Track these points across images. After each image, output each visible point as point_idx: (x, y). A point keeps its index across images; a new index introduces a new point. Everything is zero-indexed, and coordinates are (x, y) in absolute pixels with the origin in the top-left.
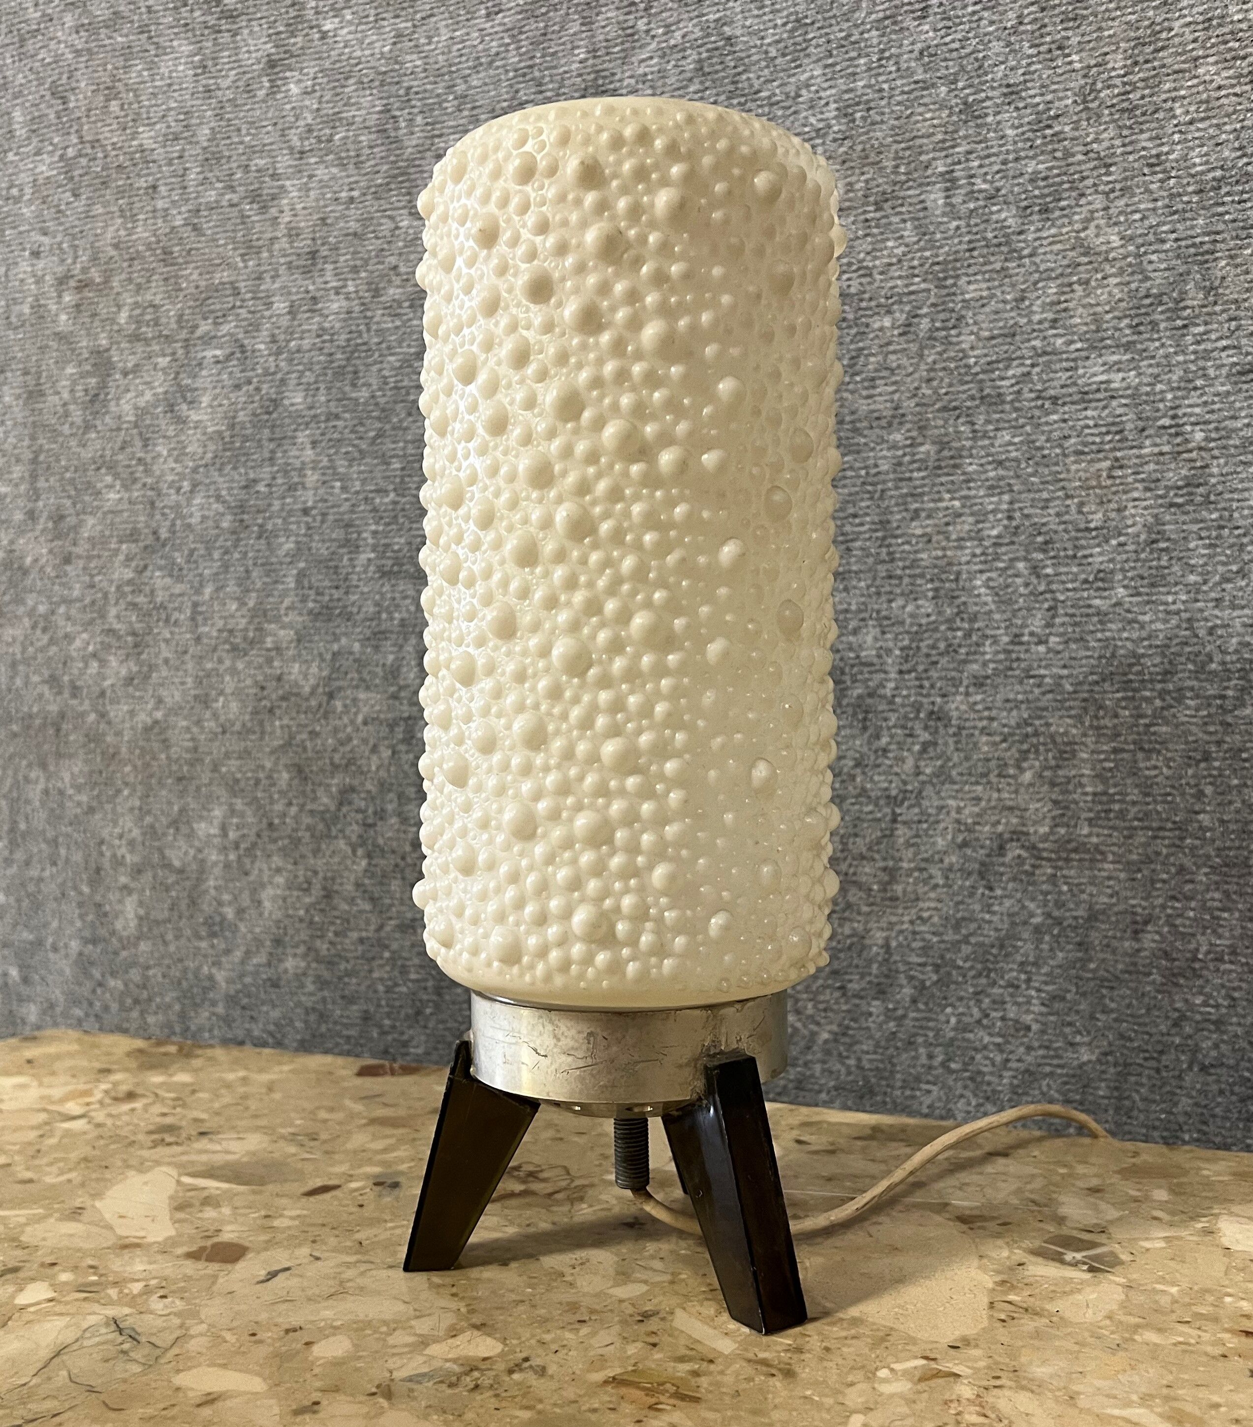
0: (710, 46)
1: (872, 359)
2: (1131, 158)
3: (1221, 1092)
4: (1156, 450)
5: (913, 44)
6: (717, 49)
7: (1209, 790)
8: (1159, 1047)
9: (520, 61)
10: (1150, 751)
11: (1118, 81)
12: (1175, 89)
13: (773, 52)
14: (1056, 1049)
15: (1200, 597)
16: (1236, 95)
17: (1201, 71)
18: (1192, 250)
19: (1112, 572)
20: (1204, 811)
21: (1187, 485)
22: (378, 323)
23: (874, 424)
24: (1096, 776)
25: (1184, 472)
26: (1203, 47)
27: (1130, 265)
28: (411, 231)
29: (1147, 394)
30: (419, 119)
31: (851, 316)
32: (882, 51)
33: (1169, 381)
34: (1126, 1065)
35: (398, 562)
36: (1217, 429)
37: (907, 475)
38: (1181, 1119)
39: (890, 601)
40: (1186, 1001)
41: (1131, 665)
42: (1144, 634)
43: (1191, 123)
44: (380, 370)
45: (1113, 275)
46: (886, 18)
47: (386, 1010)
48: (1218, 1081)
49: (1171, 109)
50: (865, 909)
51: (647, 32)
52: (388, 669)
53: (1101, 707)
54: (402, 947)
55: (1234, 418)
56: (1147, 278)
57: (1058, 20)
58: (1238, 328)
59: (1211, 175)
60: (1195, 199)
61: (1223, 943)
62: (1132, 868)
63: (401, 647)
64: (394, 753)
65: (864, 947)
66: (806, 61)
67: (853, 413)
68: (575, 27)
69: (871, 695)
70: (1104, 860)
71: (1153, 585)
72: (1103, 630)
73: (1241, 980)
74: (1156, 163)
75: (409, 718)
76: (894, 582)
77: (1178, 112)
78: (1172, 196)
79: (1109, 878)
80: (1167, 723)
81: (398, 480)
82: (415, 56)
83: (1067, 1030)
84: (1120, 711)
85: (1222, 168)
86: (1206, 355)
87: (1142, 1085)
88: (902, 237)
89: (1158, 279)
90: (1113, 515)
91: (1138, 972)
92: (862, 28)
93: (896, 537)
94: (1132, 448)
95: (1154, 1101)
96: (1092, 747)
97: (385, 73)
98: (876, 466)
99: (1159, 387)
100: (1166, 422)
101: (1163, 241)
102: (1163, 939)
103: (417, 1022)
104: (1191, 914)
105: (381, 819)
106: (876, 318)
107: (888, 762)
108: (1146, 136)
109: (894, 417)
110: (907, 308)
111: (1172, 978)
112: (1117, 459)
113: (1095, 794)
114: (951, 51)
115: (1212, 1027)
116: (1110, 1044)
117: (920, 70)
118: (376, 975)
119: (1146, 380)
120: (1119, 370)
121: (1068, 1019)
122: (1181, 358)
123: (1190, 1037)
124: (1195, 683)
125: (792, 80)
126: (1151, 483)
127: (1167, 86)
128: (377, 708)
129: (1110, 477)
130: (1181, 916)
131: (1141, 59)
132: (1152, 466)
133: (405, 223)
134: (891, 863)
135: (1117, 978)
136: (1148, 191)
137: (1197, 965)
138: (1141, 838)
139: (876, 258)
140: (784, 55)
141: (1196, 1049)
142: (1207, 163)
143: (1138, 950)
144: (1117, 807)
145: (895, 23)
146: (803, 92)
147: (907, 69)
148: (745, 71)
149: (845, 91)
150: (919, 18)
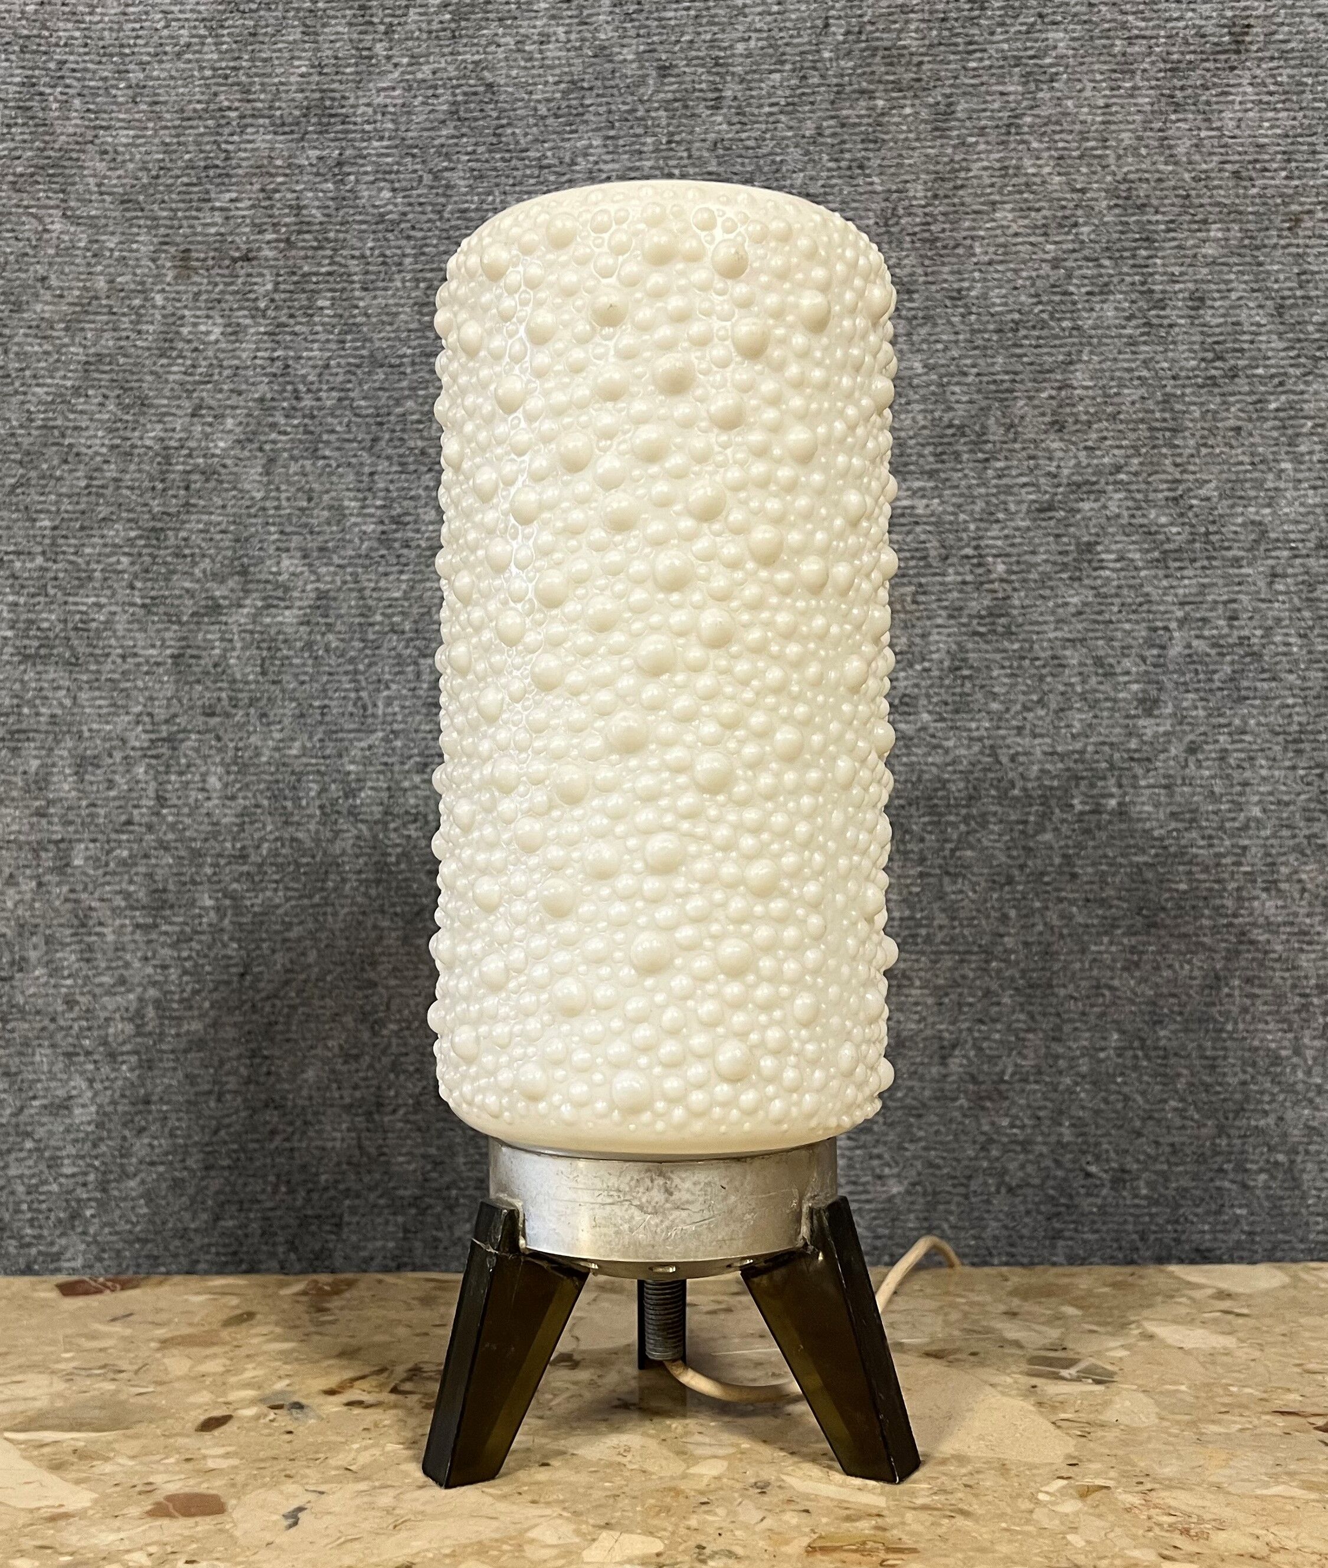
0: (466, 89)
2: (934, 288)
3: (1028, 1213)
4: (959, 578)
5: (706, 132)
6: (475, 94)
7: (1013, 913)
8: (968, 1172)
9: (221, 60)
10: (956, 875)
11: (920, 211)
12: (974, 229)
13: (543, 110)
14: (864, 1184)
15: (1003, 724)
16: (1032, 244)
17: (998, 215)
18: (993, 387)
19: (916, 697)
20: (1009, 934)
21: (991, 615)
22: (18, 344)
24: (903, 901)
25: (986, 603)
26: (1001, 193)
27: (933, 393)
28: (66, 238)
29: (951, 523)
30: (77, 102)
32: (672, 134)
33: (972, 512)
34: (935, 1193)
35: (46, 643)
36: (1018, 563)
38: (990, 1243)
40: (993, 1124)
41: (936, 790)
42: (948, 759)
43: (990, 263)
44: (23, 403)
45: (917, 402)
46: (676, 100)
47: (29, 1215)
48: (1024, 1202)
49: (971, 247)
51: (389, 58)
52: (31, 778)
53: (906, 832)
54: (51, 1133)
55: (1033, 553)
56: (950, 409)
57: (858, 138)
58: (1037, 467)
59: (1009, 317)
60: (995, 337)
61: (1027, 1063)
62: (939, 992)
63: (51, 749)
64: (40, 884)
66: (582, 127)
68: (296, 35)
70: (911, 986)
71: (957, 711)
72: (908, 755)
73: (1046, 1099)
74: (957, 296)
75: (62, 840)
77: (978, 250)
78: (973, 332)
79: (916, 1004)
80: (972, 847)
81: (47, 541)
82: (70, 25)
83: (875, 1163)
84: (927, 836)
85: (1019, 312)
86: (1008, 490)
87: (951, 1213)
89: (961, 410)
90: (917, 640)
91: (946, 1098)
92: (647, 105)
94: (935, 574)
95: (963, 1228)
96: (899, 871)
97: (28, 37)
99: (962, 517)
100: (969, 551)
101: (965, 374)
102: (971, 1063)
103: (73, 1227)
104: (997, 1036)
105: (21, 970)
108: (946, 269)
111: (978, 1101)
112: (921, 585)
113: (902, 919)
114: (748, 148)
115: (1018, 1148)
116: (919, 1174)
117: (714, 162)
118: (12, 1172)
119: (951, 509)
120: (923, 497)
121: (876, 1151)
122: (983, 490)
123: (997, 1159)
124: (998, 809)
125: (567, 145)
126: (955, 612)
127: (967, 224)
128: (15, 827)
129: (915, 602)
130: (986, 1039)
131: (941, 193)
132: (956, 594)
133: (57, 227)
135: (924, 1105)
136: (950, 322)
137: (1003, 1087)
138: (948, 962)
140: (557, 116)
141: (1005, 1171)
142: (1006, 304)
143: (945, 1076)
144: (923, 932)
145: (686, 107)
146: (580, 159)
147: (700, 158)
148: (509, 125)
149: (630, 169)
150: (712, 107)
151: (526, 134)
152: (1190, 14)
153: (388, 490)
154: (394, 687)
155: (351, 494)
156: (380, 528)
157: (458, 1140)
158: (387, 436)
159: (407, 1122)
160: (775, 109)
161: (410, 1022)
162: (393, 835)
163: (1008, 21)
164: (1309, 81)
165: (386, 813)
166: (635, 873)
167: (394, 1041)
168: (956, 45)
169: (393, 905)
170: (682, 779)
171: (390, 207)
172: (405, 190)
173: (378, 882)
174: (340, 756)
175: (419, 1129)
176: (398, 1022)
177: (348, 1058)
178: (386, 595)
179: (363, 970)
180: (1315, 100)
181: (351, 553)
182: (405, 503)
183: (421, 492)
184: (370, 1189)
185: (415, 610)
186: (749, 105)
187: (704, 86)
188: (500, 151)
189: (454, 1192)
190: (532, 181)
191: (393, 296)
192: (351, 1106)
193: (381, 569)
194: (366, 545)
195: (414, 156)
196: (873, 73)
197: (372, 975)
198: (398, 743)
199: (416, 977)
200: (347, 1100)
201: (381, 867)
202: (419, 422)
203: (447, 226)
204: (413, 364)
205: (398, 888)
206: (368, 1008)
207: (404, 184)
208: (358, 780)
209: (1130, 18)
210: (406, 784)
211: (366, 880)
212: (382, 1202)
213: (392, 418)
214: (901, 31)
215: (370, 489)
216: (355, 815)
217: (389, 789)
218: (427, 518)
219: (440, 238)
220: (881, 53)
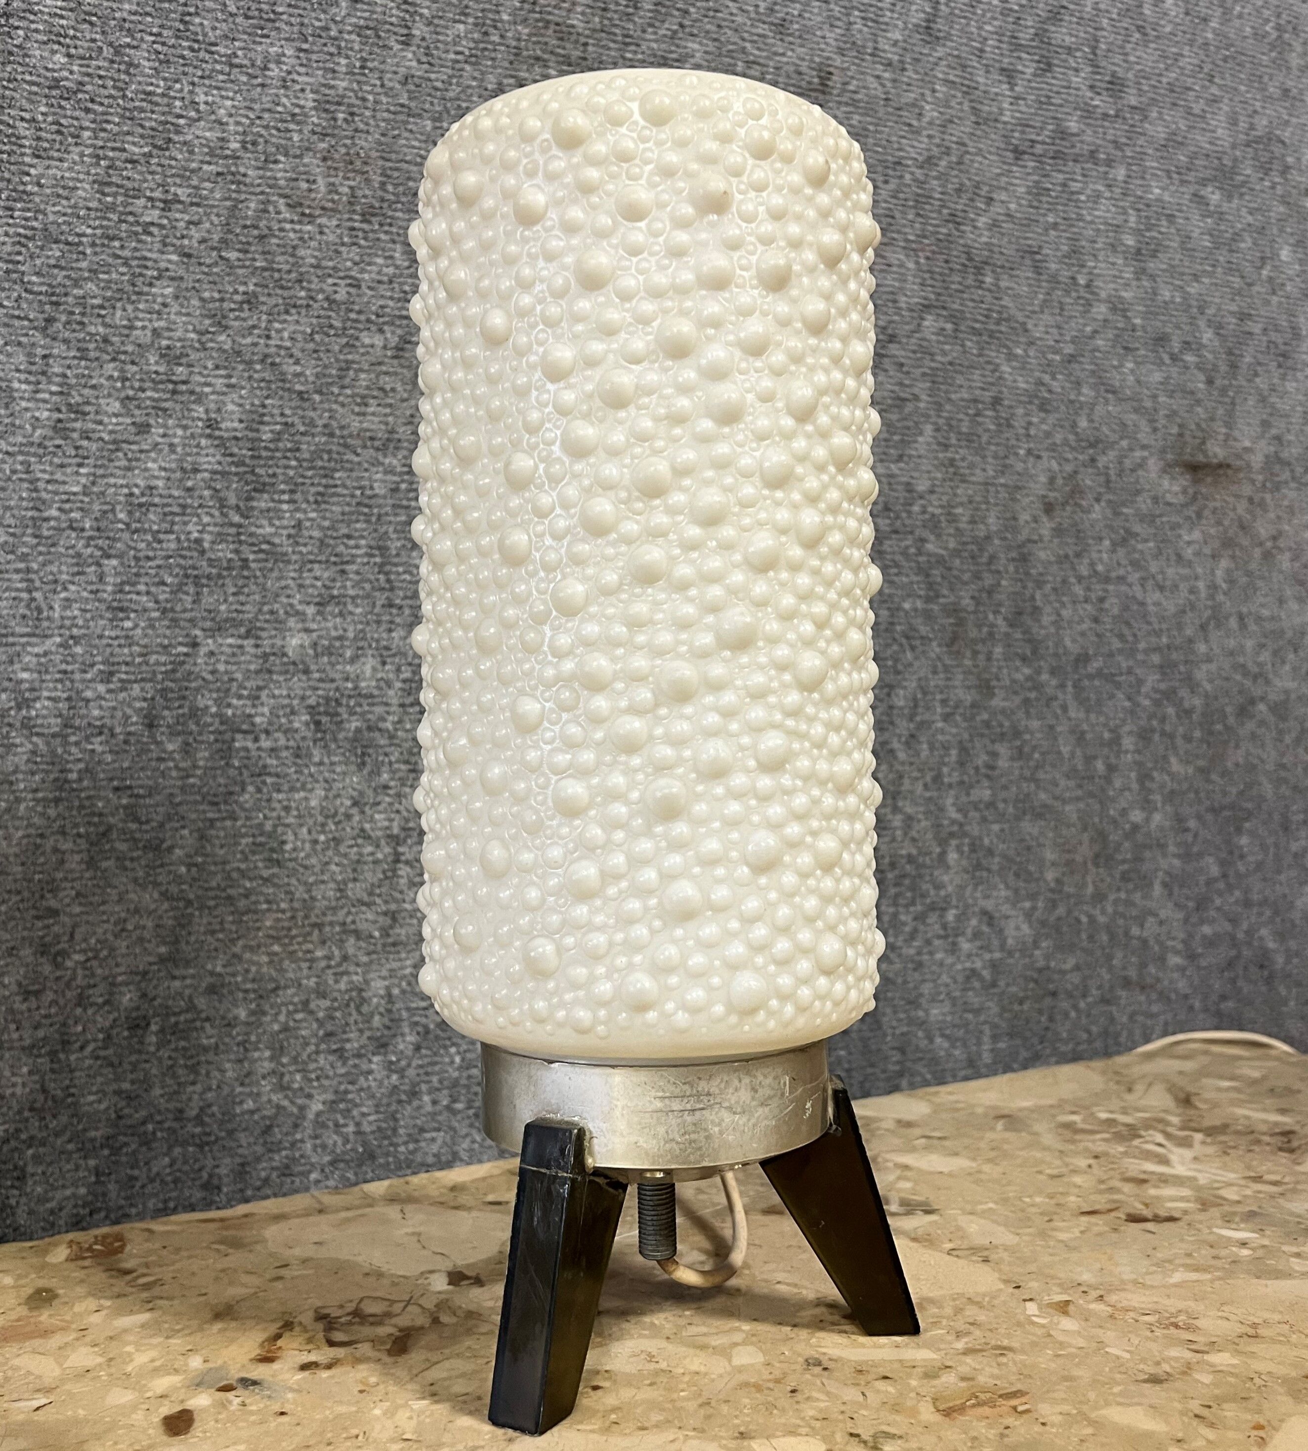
1: (363, 376)
5: (397, 65)
23: (369, 443)
31: (337, 324)
32: (365, 60)
37: (405, 503)
39: (390, 631)
46: (368, 28)
50: (365, 959)
65: (363, 1001)
66: (274, 34)
67: (342, 428)
69: (370, 729)
76: (394, 611)
88: (391, 257)
92: (340, 27)
93: (396, 565)
98: (372, 488)
106: (365, 333)
107: (387, 799)
109: (388, 440)
110: (399, 332)
117: (406, 95)
125: (259, 48)
134: (393, 907)
139: (362, 271)
145: (378, 37)
146: (272, 66)
147: (392, 89)
148: (197, 14)
149: (324, 85)
150: (403, 43)
151: (214, 29)
152: (790, 53)
153: (65, 376)
154: (72, 588)
155: (23, 377)
156: (56, 415)
157: (154, 1071)
158: (64, 318)
159: (97, 1058)
160: (459, 57)
161: (97, 952)
162: (74, 750)
163: (657, 24)
164: (871, 128)
165: (66, 726)
166: (748, 771)
167: (80, 972)
168: (615, 34)
169: (76, 826)
170: (787, 677)
171: (65, 74)
172: (83, 58)
173: (57, 801)
174: (11, 662)
175: (112, 1065)
176: (84, 951)
177: (27, 994)
178: (62, 488)
179: (42, 897)
180: (875, 145)
181: (20, 439)
182: (86, 391)
183: (103, 381)
184: (57, 1135)
185: (96, 507)
186: (437, 48)
187: (394, 20)
188: (188, 39)
189: (150, 1127)
190: (221, 77)
191: (70, 169)
192: (33, 1046)
193: (56, 460)
194: (39, 432)
195: (91, 24)
196: (546, 43)
197: (53, 903)
198: (79, 650)
199: (104, 903)
200: (27, 1042)
201: (61, 784)
202: (102, 307)
203: (130, 105)
204: (93, 245)
205: (82, 807)
206: (48, 939)
207: (81, 51)
208: (32, 690)
209: (748, 45)
210: (89, 694)
211: (44, 799)
212: (70, 1147)
213: (70, 299)
214: (569, 11)
215: (44, 373)
216: (30, 728)
217: (69, 699)
218: (110, 410)
219: (122, 116)
220: (552, 27)
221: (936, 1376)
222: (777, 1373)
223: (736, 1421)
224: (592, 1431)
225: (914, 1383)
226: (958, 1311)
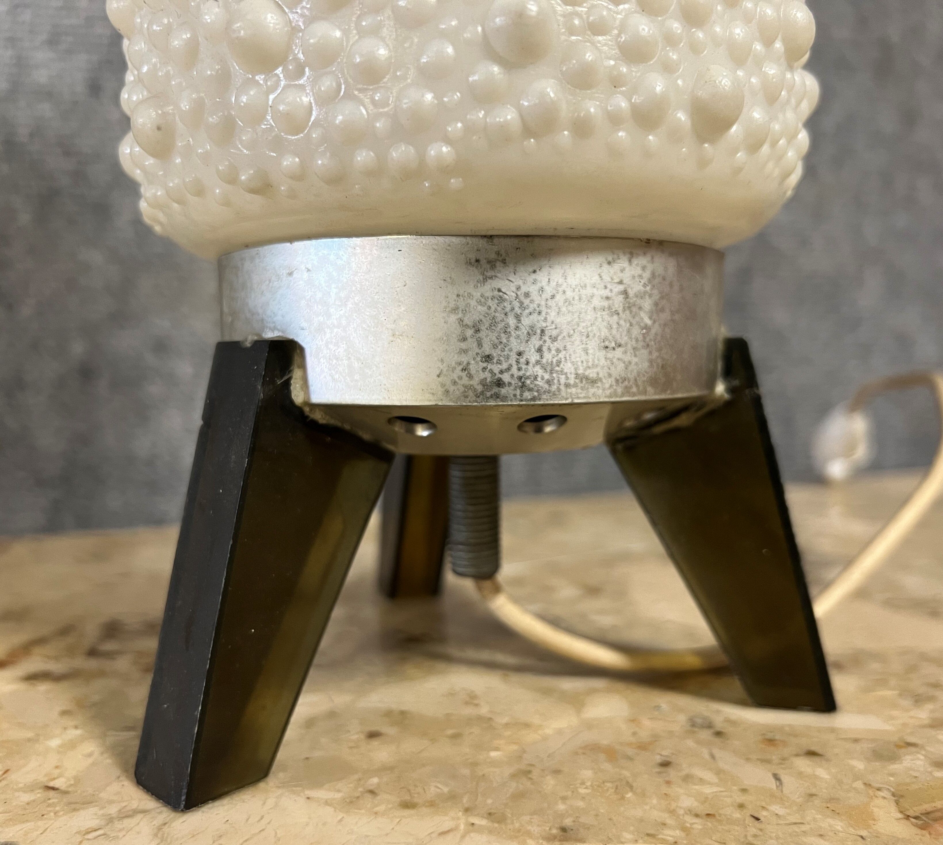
221: (893, 758)
222: (644, 735)
223: (561, 807)
224: (327, 803)
225: (859, 765)
226: (912, 669)
